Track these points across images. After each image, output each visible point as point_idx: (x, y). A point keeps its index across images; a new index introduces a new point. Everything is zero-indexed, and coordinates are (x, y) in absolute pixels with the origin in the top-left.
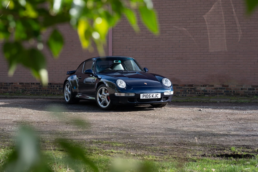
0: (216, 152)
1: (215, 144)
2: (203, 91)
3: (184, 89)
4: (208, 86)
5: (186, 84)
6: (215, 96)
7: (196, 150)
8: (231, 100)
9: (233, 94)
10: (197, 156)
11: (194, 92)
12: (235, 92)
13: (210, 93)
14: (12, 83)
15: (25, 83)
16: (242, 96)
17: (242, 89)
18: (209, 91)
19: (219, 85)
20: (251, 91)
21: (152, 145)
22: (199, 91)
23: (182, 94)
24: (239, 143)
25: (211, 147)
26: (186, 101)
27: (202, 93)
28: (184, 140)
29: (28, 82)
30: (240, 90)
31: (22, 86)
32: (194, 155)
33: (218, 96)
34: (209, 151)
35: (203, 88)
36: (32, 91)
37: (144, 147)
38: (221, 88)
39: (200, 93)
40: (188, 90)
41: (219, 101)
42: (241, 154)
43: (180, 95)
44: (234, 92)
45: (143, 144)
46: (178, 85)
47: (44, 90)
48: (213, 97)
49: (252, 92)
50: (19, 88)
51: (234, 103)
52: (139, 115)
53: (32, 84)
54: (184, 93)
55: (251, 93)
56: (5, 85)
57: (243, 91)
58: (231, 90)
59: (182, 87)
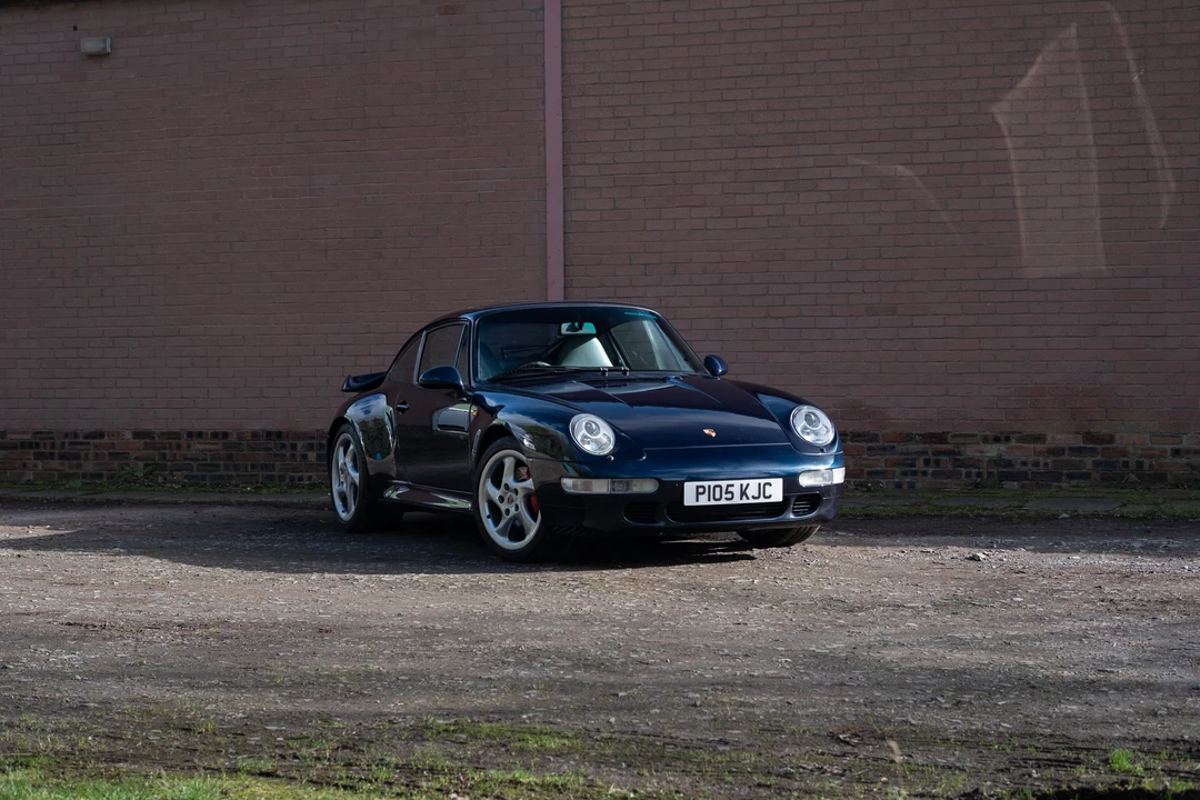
0: (1036, 779)
1: (1032, 735)
2: (997, 462)
3: (902, 454)
4: (1017, 441)
5: (914, 432)
6: (1050, 487)
7: (936, 766)
8: (1125, 505)
9: (1133, 477)
11: (950, 467)
12: (1146, 467)
13: (1025, 473)
14: (101, 435)
15: (162, 434)
16: (1178, 487)
17: (1176, 452)
18: (1025, 464)
19: (1070, 433)
21: (720, 741)
22: (975, 463)
23: (897, 480)
24: (1152, 730)
25: (1014, 748)
26: (913, 511)
27: (990, 474)
28: (882, 717)
29: (175, 428)
30: (1169, 459)
31: (147, 446)
33: (1064, 485)
34: (1002, 770)
35: (992, 450)
36: (192, 470)
37: (679, 752)
38: (1080, 449)
39: (979, 475)
40: (922, 458)
41: (1066, 512)
42: (1161, 788)
43: (883, 483)
44: (1140, 465)
45: (677, 737)
46: (874, 438)
47: (246, 466)
48: (1039, 494)
50: (133, 454)
51: (1139, 519)
52: (678, 586)
53: (190, 435)
54: (905, 474)
56: (67, 441)
57: (1184, 460)
58: (1125, 459)
59: (893, 447)
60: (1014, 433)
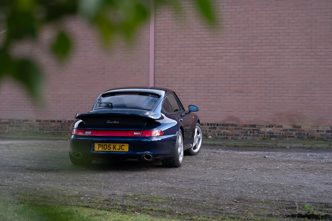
0: (286, 212)
1: (284, 201)
2: (269, 133)
3: (244, 130)
4: (275, 127)
5: (247, 124)
6: (284, 140)
7: (260, 208)
8: (304, 145)
9: (306, 137)
10: (261, 216)
11: (257, 134)
12: (309, 135)
13: (277, 136)
14: (27, 121)
15: (44, 121)
16: (318, 140)
17: (318, 131)
18: (277, 133)
19: (289, 125)
20: (330, 134)
21: (203, 201)
22: (263, 133)
23: (242, 137)
24: (315, 200)
25: (280, 204)
26: (247, 145)
27: (267, 136)
28: (245, 196)
29: (47, 119)
31: (39, 124)
32: (257, 215)
33: (287, 139)
34: (277, 209)
35: (268, 130)
36: (51, 130)
37: (193, 203)
38: (292, 130)
39: (265, 136)
40: (249, 131)
41: (288, 146)
42: (318, 214)
43: (239, 138)
44: (308, 134)
45: (192, 200)
46: (236, 126)
47: (66, 130)
48: (281, 141)
50: (36, 126)
51: (308, 148)
52: (187, 163)
53: (51, 121)
54: (245, 135)
55: (330, 136)
56: (18, 122)
57: (319, 133)
58: (304, 132)
59: (241, 128)
60: (274, 125)
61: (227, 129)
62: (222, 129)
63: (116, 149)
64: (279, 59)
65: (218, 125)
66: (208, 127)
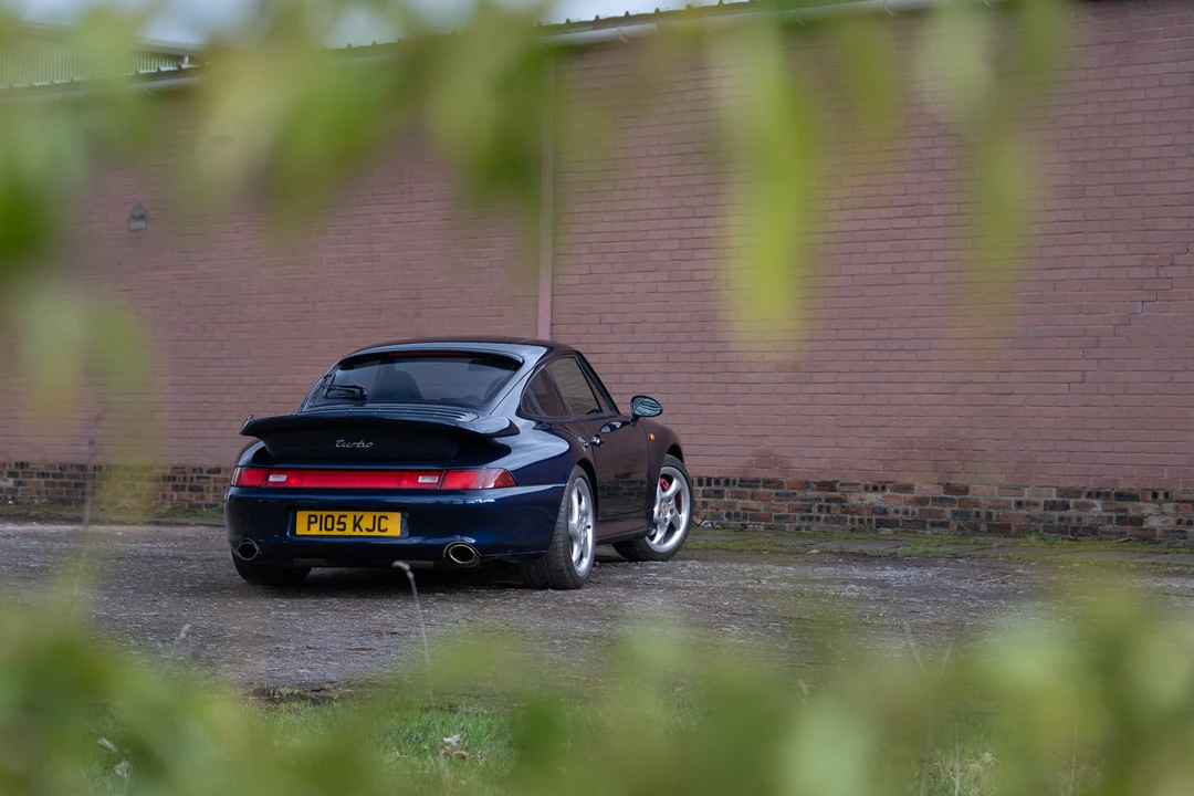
2: (875, 509)
3: (801, 500)
4: (893, 490)
5: (812, 480)
6: (916, 534)
9: (983, 526)
11: (838, 513)
12: (994, 518)
13: (897, 521)
14: (218, 471)
16: (1018, 536)
17: (1019, 504)
18: (897, 512)
19: (933, 484)
20: (1056, 514)
22: (856, 510)
23: (797, 524)
27: (869, 521)
30: (1013, 511)
33: (928, 533)
35: (873, 498)
38: (941, 499)
39: (861, 521)
40: (816, 505)
46: (780, 485)
48: (908, 539)
49: (1061, 519)
54: (803, 519)
55: (1057, 523)
56: (195, 475)
57: (1024, 512)
58: (977, 509)
59: (795, 494)
60: (888, 482)
61: (753, 497)
62: (740, 496)
63: (361, 530)
64: (904, 252)
65: (727, 482)
66: (701, 489)
